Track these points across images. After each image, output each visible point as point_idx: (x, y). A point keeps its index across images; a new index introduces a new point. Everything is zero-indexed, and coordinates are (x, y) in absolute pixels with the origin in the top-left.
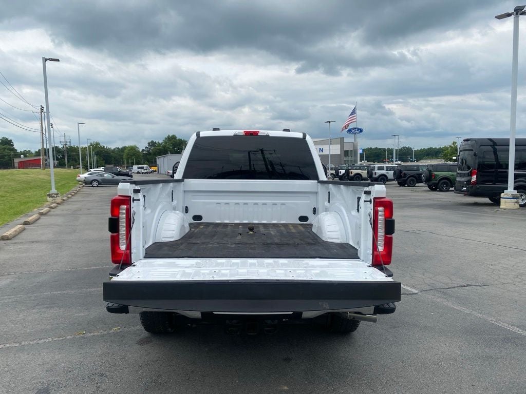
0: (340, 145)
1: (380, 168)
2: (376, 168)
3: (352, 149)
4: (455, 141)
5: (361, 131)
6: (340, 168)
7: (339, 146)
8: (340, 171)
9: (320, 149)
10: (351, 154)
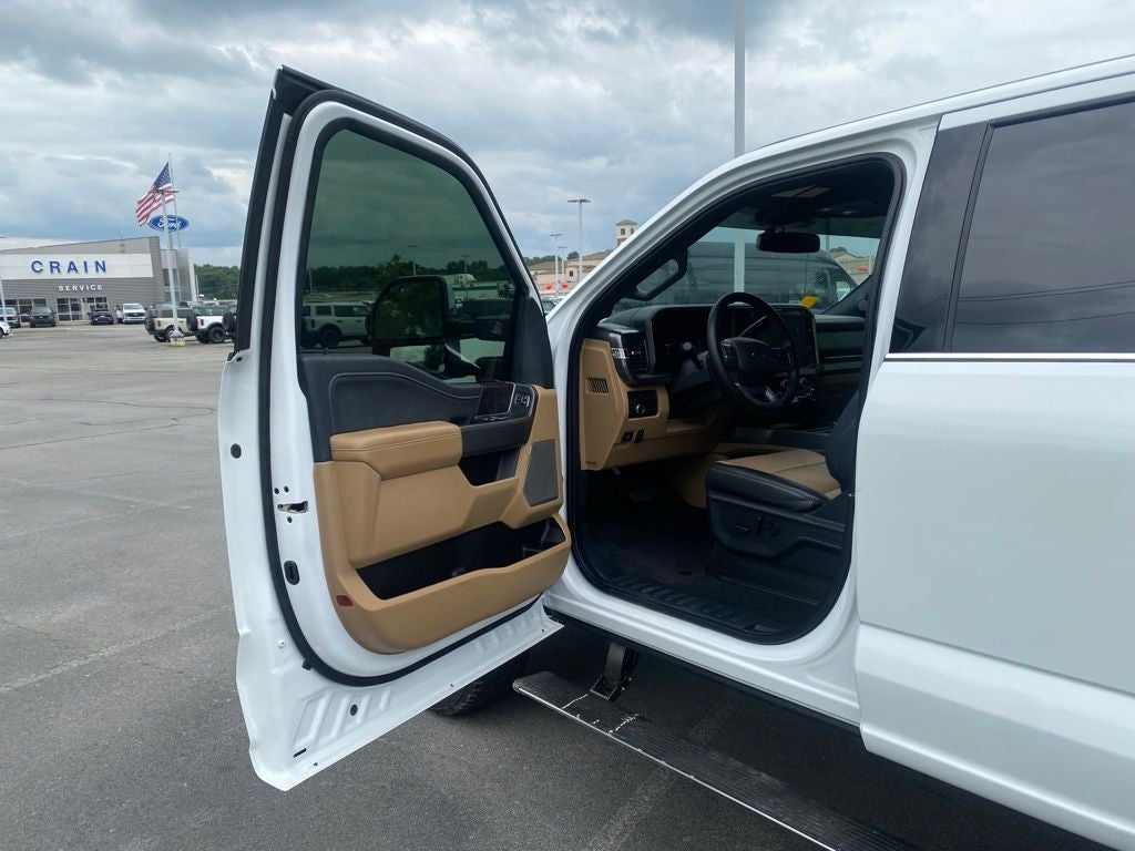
0: (149, 256)
1: (324, 311)
2: (313, 311)
3: (175, 267)
4: (398, 253)
5: (184, 224)
6: (197, 311)
7: (146, 259)
8: (199, 318)
9: (97, 263)
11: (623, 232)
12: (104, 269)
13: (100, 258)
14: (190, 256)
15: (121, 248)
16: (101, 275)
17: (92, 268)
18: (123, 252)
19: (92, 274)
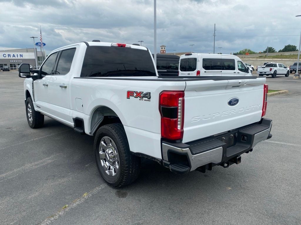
0: (34, 53)
3: (42, 56)
5: (44, 44)
9: (20, 55)
10: (41, 59)
11: (162, 48)
12: (22, 56)
13: (21, 53)
14: (45, 53)
15: (26, 51)
16: (21, 58)
17: (19, 56)
18: (27, 52)
19: (19, 58)
